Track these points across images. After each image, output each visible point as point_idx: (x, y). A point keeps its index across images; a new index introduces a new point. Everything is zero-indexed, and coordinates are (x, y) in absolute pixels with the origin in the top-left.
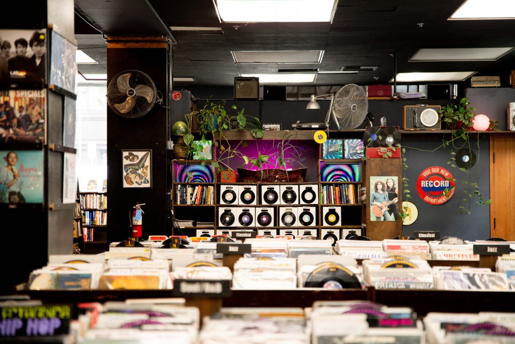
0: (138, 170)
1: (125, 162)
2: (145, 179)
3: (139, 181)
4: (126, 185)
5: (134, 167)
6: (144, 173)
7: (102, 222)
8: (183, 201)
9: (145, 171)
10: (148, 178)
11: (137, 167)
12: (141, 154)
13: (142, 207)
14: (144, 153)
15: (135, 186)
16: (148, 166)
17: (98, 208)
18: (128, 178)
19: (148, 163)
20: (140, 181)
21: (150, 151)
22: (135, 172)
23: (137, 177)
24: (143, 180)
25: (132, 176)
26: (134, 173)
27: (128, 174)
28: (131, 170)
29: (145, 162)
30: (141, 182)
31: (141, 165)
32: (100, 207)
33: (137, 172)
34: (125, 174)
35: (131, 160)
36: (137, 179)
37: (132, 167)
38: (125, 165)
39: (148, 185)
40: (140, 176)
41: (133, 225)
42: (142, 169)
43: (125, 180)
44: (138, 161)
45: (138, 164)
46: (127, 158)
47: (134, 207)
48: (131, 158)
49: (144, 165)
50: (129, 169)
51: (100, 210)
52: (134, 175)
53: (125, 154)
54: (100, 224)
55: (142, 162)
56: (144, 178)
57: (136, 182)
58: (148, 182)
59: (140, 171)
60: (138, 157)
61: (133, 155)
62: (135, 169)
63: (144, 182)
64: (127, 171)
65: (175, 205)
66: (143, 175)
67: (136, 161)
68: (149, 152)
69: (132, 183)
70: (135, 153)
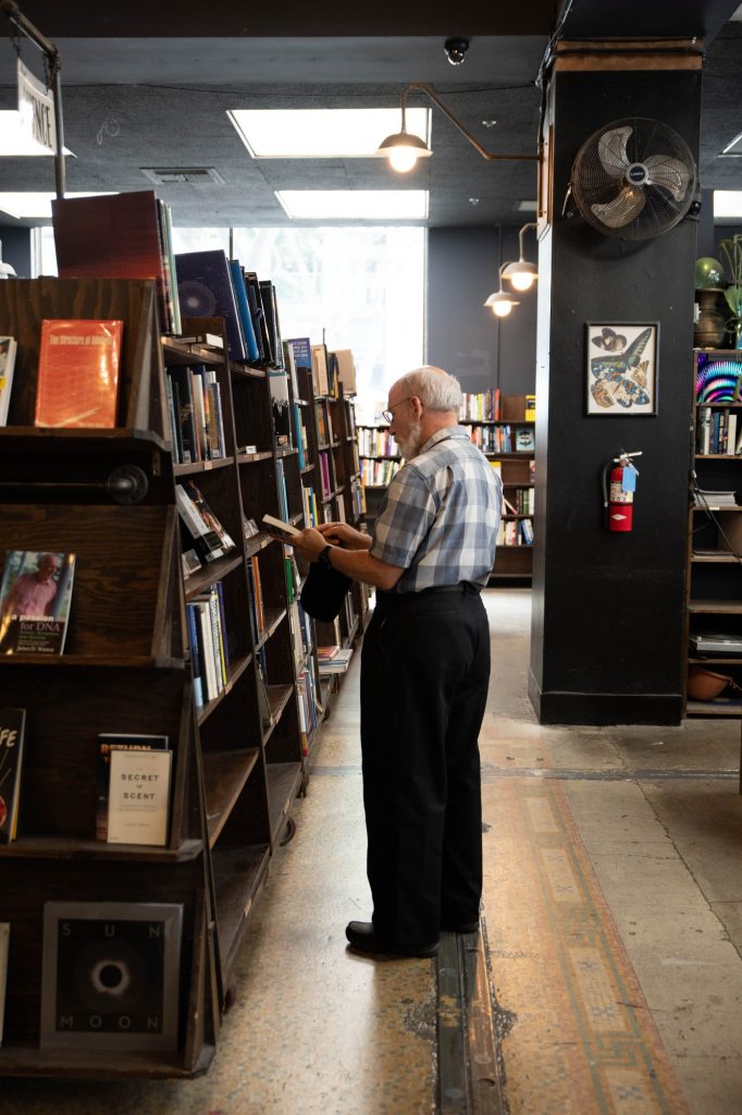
0: (623, 371)
1: (595, 352)
2: (641, 392)
3: (626, 397)
4: (594, 407)
5: (615, 364)
6: (639, 379)
7: (375, 480)
8: (719, 447)
9: (641, 373)
10: (649, 391)
11: (621, 365)
12: (631, 334)
13: (635, 461)
14: (640, 331)
15: (617, 409)
16: (648, 362)
17: (368, 455)
18: (598, 391)
19: (647, 354)
20: (628, 397)
21: (656, 326)
22: (616, 375)
23: (622, 388)
24: (635, 397)
25: (609, 386)
26: (615, 378)
27: (599, 381)
28: (607, 371)
29: (640, 353)
30: (631, 401)
31: (631, 360)
32: (371, 452)
33: (622, 375)
34: (592, 380)
35: (608, 348)
36: (623, 394)
37: (611, 364)
38: (593, 360)
39: (647, 409)
40: (630, 387)
41: (611, 503)
42: (633, 369)
43: (594, 394)
44: (625, 350)
45: (624, 357)
46: (598, 341)
47: (616, 460)
48: (608, 341)
49: (638, 359)
50: (603, 368)
51: (370, 459)
52: (614, 384)
53: (595, 332)
54: (372, 485)
55: (635, 353)
56: (637, 391)
57: (620, 401)
58: (647, 401)
59: (628, 375)
60: (624, 340)
61: (612, 334)
62: (617, 369)
63: (639, 401)
64: (597, 374)
65: (698, 456)
66: (637, 384)
67: (620, 351)
68: (653, 329)
69: (609, 402)
70: (618, 331)
